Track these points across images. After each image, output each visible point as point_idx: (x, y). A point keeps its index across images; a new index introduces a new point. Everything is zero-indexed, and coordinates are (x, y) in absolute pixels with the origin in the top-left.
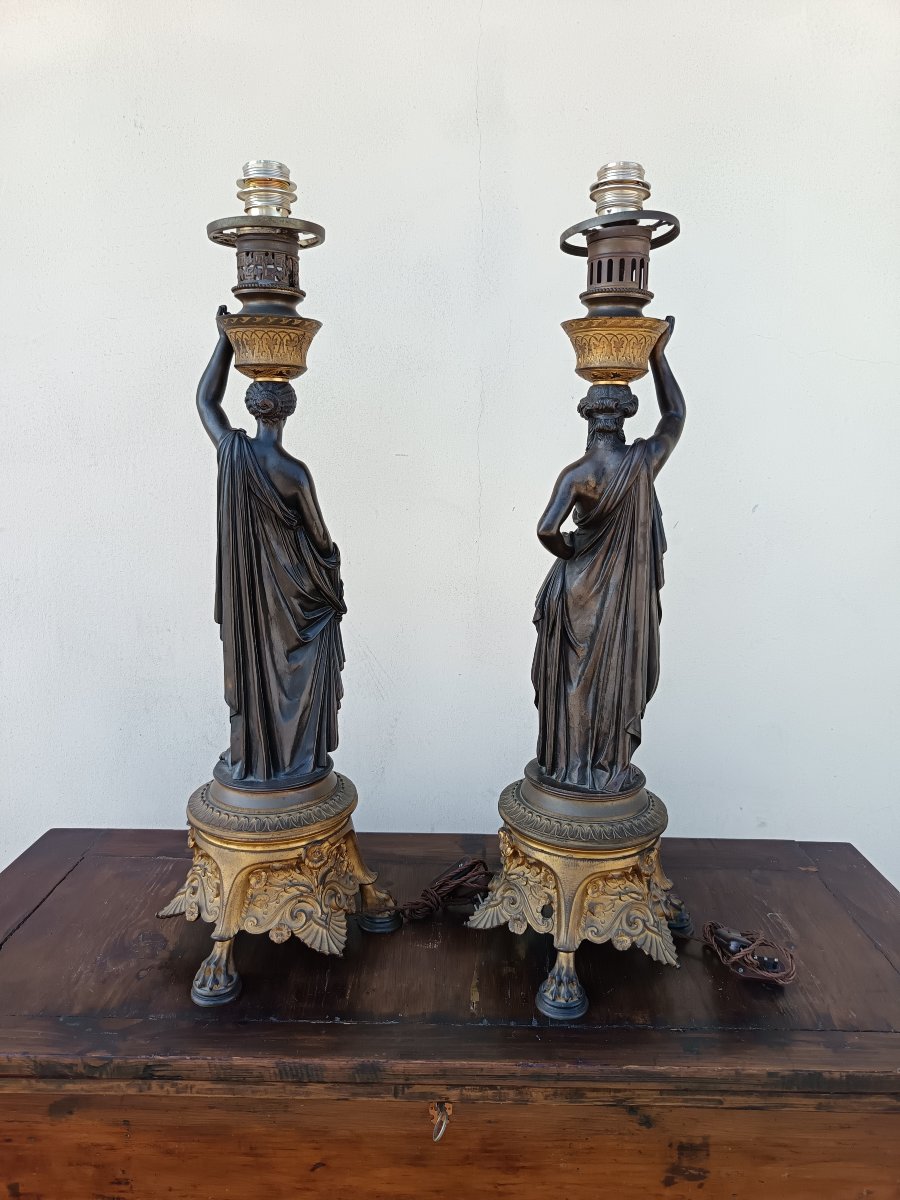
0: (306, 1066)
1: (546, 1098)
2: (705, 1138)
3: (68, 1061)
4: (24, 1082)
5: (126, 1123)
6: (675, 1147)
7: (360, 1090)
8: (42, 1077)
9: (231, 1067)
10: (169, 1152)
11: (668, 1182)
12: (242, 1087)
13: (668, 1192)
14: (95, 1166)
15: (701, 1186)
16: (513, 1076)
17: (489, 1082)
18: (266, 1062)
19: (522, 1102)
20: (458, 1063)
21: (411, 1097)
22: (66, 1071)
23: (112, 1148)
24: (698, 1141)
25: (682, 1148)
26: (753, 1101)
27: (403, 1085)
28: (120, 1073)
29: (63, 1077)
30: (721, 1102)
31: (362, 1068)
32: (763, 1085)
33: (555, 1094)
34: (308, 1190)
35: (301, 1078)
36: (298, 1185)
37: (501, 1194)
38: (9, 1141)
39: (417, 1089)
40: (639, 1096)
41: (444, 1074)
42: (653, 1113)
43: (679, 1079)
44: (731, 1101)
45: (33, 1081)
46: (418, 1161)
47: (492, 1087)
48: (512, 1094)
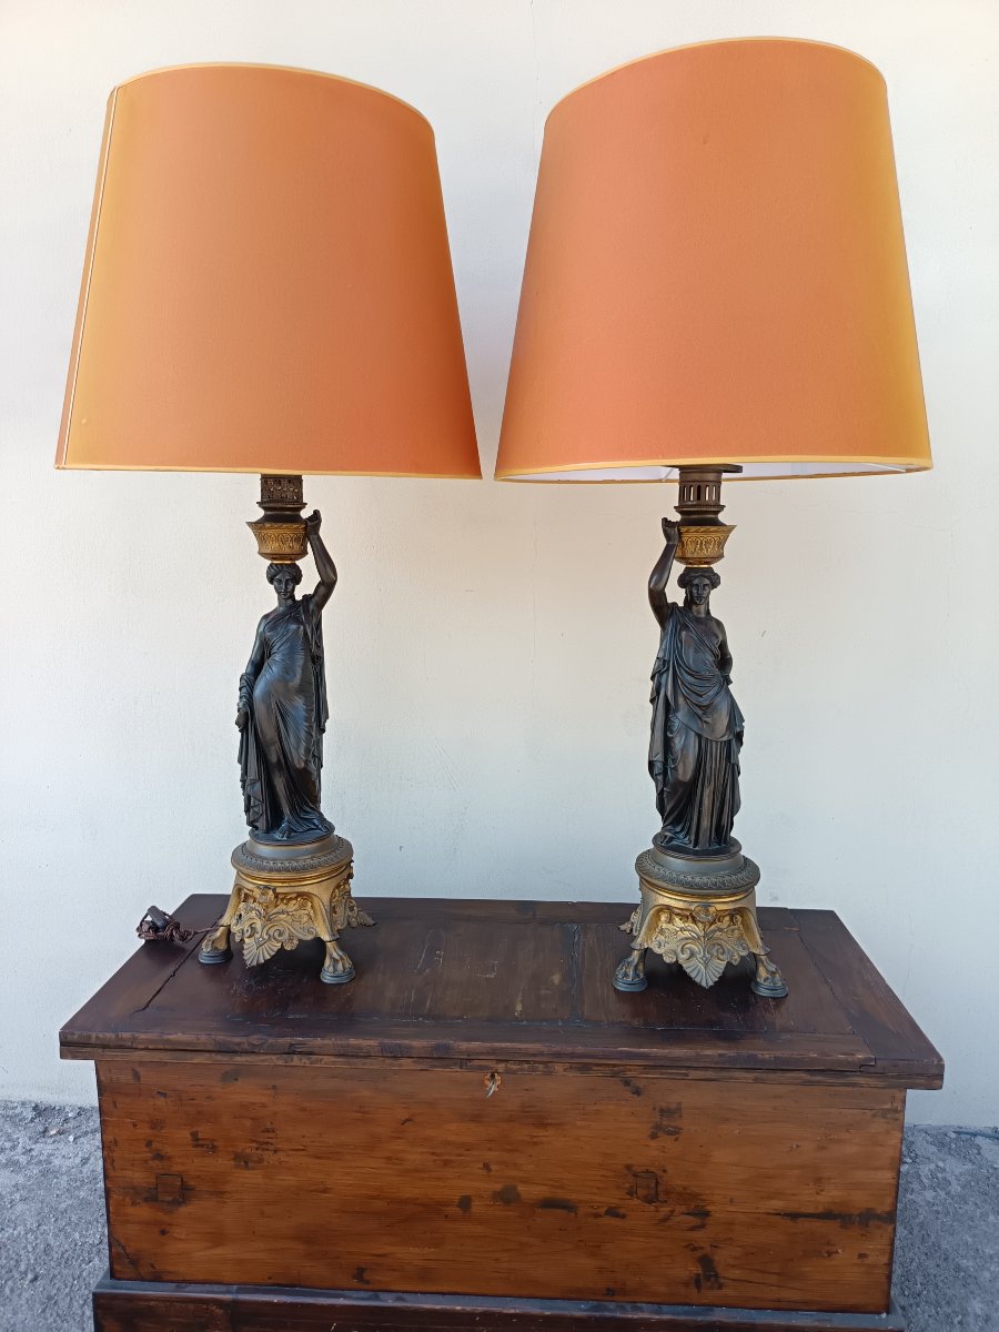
0: (400, 1045)
1: (565, 1070)
2: (680, 1104)
3: (237, 1040)
4: (207, 1055)
5: (274, 1087)
6: (657, 1110)
7: (436, 1063)
8: (220, 1052)
9: (348, 1046)
10: (304, 1110)
11: (654, 1137)
12: (355, 1060)
13: (653, 1143)
14: (253, 1119)
15: (676, 1140)
16: (542, 1054)
17: (525, 1059)
18: (372, 1043)
19: (549, 1073)
20: (503, 1045)
21: (472, 1069)
22: (237, 1048)
23: (264, 1106)
24: (674, 1106)
25: (662, 1110)
26: (709, 1074)
27: (465, 1061)
28: (272, 1051)
29: (235, 1052)
30: (686, 1075)
31: (437, 1048)
32: (716, 1063)
33: (571, 1068)
34: (399, 1138)
35: (396, 1054)
36: (394, 1135)
37: (535, 1144)
38: (193, 1099)
39: (476, 1063)
40: (630, 1070)
41: (494, 1052)
42: (641, 1084)
43: (656, 1058)
44: (694, 1074)
45: (213, 1055)
46: (476, 1118)
47: (527, 1062)
48: (541, 1066)
